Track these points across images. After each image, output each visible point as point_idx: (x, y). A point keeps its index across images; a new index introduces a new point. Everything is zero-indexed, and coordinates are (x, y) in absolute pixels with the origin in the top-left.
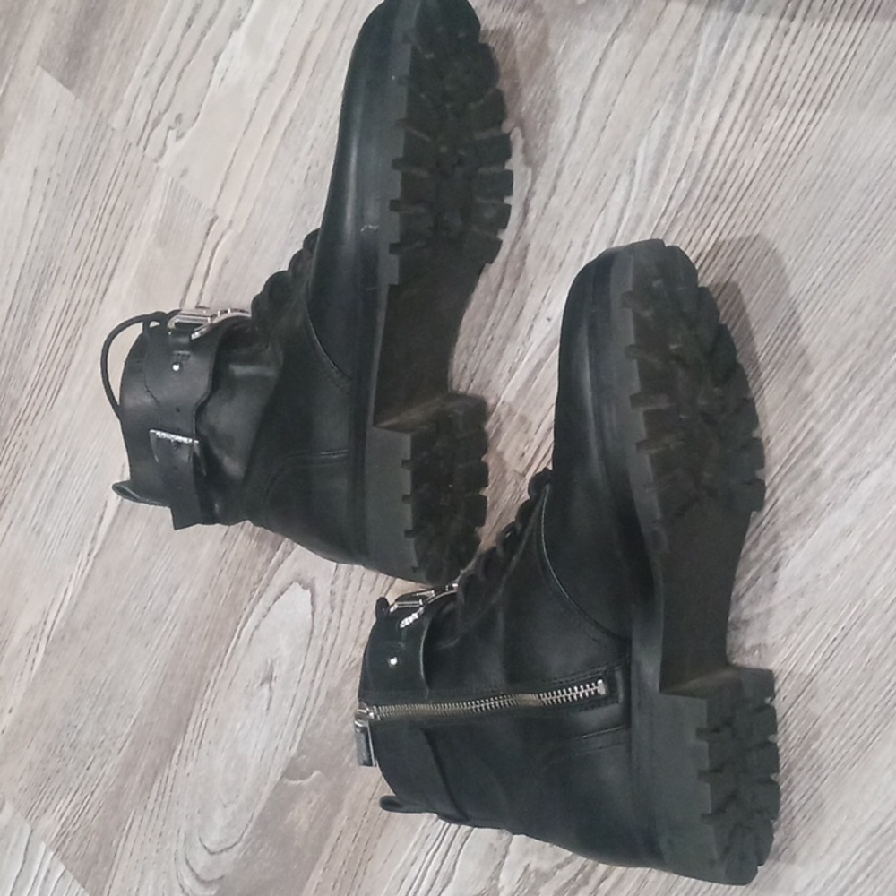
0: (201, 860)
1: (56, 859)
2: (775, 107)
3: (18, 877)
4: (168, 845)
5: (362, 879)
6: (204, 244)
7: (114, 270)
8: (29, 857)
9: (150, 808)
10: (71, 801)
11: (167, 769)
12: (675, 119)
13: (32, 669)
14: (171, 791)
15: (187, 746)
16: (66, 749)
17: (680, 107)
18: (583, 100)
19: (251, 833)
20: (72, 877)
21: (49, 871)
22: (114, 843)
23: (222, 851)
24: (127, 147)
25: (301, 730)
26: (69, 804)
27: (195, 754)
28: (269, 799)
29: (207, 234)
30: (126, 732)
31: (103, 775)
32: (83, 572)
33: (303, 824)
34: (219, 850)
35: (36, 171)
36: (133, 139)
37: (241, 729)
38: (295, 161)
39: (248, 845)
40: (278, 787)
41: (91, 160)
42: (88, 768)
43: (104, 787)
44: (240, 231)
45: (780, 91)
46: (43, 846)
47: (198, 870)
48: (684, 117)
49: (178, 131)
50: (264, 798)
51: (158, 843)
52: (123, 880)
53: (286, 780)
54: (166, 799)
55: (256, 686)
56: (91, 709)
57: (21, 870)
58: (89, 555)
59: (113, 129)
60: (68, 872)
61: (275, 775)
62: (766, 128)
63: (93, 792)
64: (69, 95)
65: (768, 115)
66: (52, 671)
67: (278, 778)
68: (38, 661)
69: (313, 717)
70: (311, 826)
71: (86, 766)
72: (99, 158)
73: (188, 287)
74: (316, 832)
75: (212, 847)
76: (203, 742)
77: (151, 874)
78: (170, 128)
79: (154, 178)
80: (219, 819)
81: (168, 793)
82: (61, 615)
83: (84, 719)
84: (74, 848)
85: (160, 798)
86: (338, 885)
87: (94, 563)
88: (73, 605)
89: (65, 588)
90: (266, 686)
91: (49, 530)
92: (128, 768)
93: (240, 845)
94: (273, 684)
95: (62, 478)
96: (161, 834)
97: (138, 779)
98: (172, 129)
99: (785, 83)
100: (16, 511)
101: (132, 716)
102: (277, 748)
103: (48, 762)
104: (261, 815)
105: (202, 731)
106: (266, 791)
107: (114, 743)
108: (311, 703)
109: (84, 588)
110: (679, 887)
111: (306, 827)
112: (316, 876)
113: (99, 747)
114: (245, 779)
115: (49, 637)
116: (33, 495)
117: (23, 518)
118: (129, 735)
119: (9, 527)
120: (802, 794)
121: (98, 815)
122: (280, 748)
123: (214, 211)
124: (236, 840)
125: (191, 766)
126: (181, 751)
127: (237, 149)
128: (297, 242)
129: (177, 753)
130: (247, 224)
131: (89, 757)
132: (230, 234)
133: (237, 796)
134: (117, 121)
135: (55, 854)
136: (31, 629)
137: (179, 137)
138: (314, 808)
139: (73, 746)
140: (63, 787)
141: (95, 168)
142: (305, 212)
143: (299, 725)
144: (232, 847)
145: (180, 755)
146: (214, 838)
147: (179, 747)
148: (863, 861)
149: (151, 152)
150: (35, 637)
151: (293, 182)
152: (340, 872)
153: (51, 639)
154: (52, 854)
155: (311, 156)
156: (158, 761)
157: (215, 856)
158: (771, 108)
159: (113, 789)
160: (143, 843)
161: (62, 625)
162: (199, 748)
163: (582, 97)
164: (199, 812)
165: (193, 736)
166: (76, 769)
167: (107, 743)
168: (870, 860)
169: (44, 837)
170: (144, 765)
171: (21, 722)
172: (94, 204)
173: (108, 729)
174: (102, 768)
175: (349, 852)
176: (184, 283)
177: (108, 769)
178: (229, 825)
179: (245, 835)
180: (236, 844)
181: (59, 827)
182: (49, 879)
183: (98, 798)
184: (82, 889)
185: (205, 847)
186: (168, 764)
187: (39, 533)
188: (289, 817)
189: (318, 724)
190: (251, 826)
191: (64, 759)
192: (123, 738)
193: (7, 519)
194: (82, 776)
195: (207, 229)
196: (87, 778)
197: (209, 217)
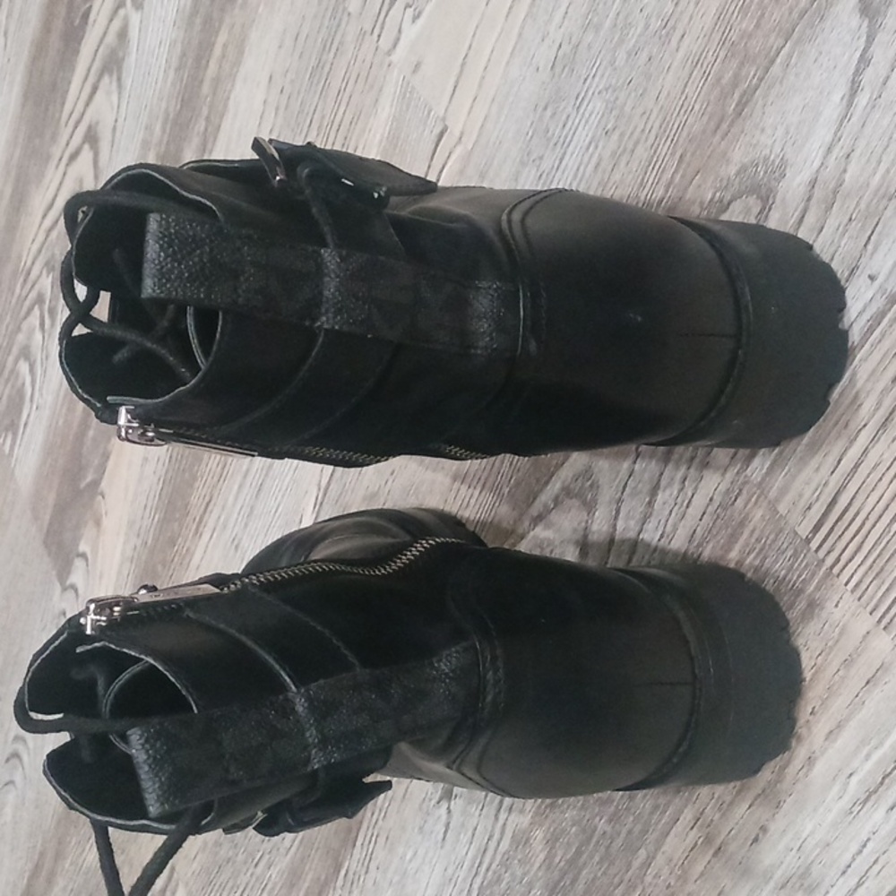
6: (429, 167)
15: (354, 865)
24: (361, 36)
25: (478, 880)
27: (362, 879)
29: (434, 154)
31: (270, 877)
35: (271, 77)
36: (368, 27)
37: (411, 861)
38: (544, 38)
41: (324, 57)
42: (256, 865)
44: (470, 148)
49: (415, 10)
55: (433, 802)
59: (349, 14)
69: (494, 866)
71: (255, 862)
72: (332, 54)
76: (371, 865)
78: (407, 6)
79: (385, 77)
90: (444, 805)
91: (246, 545)
92: (293, 878)
94: (453, 802)
95: (263, 481)
98: (411, 7)
100: (219, 518)
105: (370, 850)
108: (493, 844)
116: (236, 498)
117: (225, 527)
119: (211, 537)
123: (444, 119)
126: (347, 871)
127: (477, 26)
128: (534, 161)
129: (343, 872)
130: (479, 135)
131: (259, 851)
132: (458, 151)
137: (416, 18)
140: (230, 884)
141: (328, 66)
142: (549, 112)
143: (476, 874)
145: (346, 875)
147: (347, 864)
149: (385, 43)
151: (538, 70)
155: (562, 30)
156: (323, 877)
162: (367, 872)
165: (361, 854)
166: (245, 863)
170: (310, 877)
172: (323, 117)
174: (269, 869)
177: (274, 872)
186: (332, 885)
187: (237, 547)
189: (499, 880)
193: (211, 524)
194: (249, 874)
195: (434, 146)
196: (254, 879)
197: (437, 131)
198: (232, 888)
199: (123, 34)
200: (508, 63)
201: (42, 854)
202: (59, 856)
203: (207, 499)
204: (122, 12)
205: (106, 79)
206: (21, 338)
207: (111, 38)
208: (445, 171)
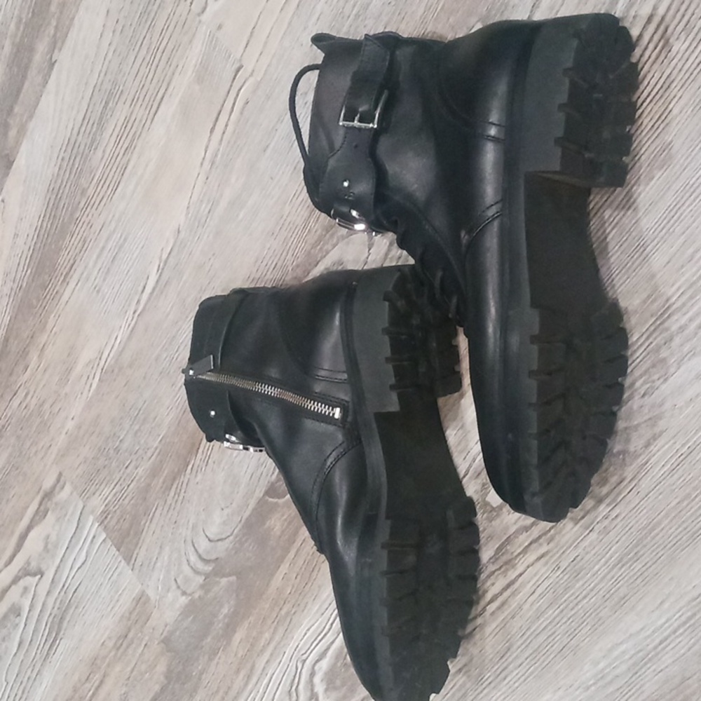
0: (203, 545)
1: (100, 529)
2: (683, 33)
3: (72, 537)
4: (181, 530)
5: (317, 575)
6: (231, 86)
7: (162, 99)
8: (81, 525)
9: (169, 502)
10: (113, 489)
11: (182, 477)
13: (89, 391)
14: (185, 492)
15: (198, 462)
16: (111, 451)
18: (533, 7)
19: (240, 530)
20: (111, 543)
21: (94, 537)
22: (142, 523)
23: (218, 540)
26: (111, 491)
27: (203, 469)
28: (254, 509)
29: (234, 79)
30: (155, 446)
31: (137, 473)
32: (129, 325)
33: (277, 530)
34: (216, 539)
35: (108, 12)
37: (236, 457)
38: (305, 28)
39: (238, 539)
40: (261, 502)
41: (149, 8)
42: (127, 467)
43: (137, 482)
44: (259, 79)
45: (689, 21)
46: (91, 518)
47: (200, 551)
50: (250, 508)
51: (173, 528)
52: (147, 550)
53: (267, 498)
54: (181, 498)
56: (131, 425)
57: (75, 533)
58: (134, 313)
60: (108, 539)
61: (259, 493)
62: (675, 49)
63: (128, 486)
65: (678, 39)
66: (103, 395)
67: (262, 495)
68: (94, 386)
70: (283, 532)
71: (126, 466)
72: (155, 7)
73: (217, 119)
74: (287, 537)
75: (211, 537)
76: (210, 461)
77: (167, 549)
79: (197, 28)
80: (217, 518)
81: (182, 494)
82: (111, 355)
83: (125, 432)
84: (113, 522)
85: (177, 496)
86: (299, 577)
87: (137, 320)
88: (120, 349)
89: (116, 335)
91: (106, 291)
92: (154, 472)
93: (231, 538)
95: (117, 253)
96: (176, 522)
97: (161, 480)
99: (693, 14)
100: (82, 274)
101: (159, 435)
102: (262, 474)
103: (98, 459)
104: (247, 519)
105: (208, 454)
106: (252, 503)
107: (146, 452)
109: (129, 338)
110: (546, 616)
111: (278, 533)
112: (284, 568)
113: (135, 453)
114: (238, 493)
115: (102, 369)
116: (96, 262)
117: (87, 279)
118: (156, 448)
119: (77, 284)
120: (644, 564)
121: (132, 502)
122: (264, 474)
123: (240, 60)
124: (229, 534)
125: (199, 476)
126: (193, 466)
127: (261, 13)
129: (190, 467)
130: (265, 74)
131: (128, 460)
132: (251, 80)
133: (231, 504)
135: (99, 525)
136: (89, 362)
138: (286, 520)
139: (117, 450)
140: (108, 478)
141: (153, 14)
144: (225, 539)
145: (192, 468)
146: (213, 531)
147: (193, 462)
148: (683, 619)
149: (196, 8)
150: (92, 368)
151: (302, 45)
152: (301, 568)
153: (104, 371)
154: (97, 525)
156: (176, 470)
157: (213, 544)
158: (681, 33)
159: (143, 485)
160: (162, 526)
161: (113, 362)
162: (206, 465)
163: (532, 5)
164: (204, 510)
165: (202, 457)
166: (118, 467)
167: (140, 452)
168: (690, 618)
169: (92, 512)
170: (166, 472)
171: (80, 428)
172: (151, 44)
173: (142, 441)
174: (137, 468)
175: (308, 554)
176: (215, 115)
177: (140, 470)
178: (224, 523)
179: (235, 532)
180: (229, 536)
181: (103, 506)
182: (94, 542)
183: (132, 490)
184: (117, 553)
185: (207, 536)
186: (183, 473)
187: (98, 292)
188: (268, 524)
190: (240, 526)
191: (110, 459)
192: (153, 450)
193: (76, 277)
194: (122, 472)
195: (234, 74)
196: (125, 475)
197: (237, 66)
198: (109, 481)
200: (282, 38)
203: (71, 262)
208: (242, 91)
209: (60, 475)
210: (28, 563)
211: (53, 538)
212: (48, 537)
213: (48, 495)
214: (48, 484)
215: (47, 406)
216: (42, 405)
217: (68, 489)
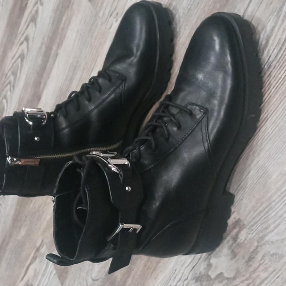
0: (90, 281)
4: (82, 273)
12: (276, 23)
17: (279, 17)
19: (104, 276)
20: (57, 276)
21: (51, 272)
23: (96, 280)
24: (102, 24)
35: (78, 31)
36: (104, 21)
39: (103, 281)
41: (92, 28)
47: (88, 284)
48: (280, 22)
49: (116, 19)
52: (69, 281)
57: (45, 269)
59: (99, 17)
60: (56, 274)
64: (89, 4)
70: (121, 279)
72: (94, 27)
74: (122, 282)
75: (94, 278)
77: (76, 282)
78: (114, 18)
79: (108, 35)
80: (96, 268)
93: (101, 280)
111: (119, 280)
124: (100, 277)
134: (100, 15)
137: (116, 21)
141: (93, 31)
144: (98, 280)
146: (94, 275)
149: (108, 26)
157: (94, 281)
179: (102, 277)
182: (51, 274)
184: (59, 281)
188: (115, 274)
190: (104, 274)
199: (37, 12)
201: (5, 236)
202: (10, 236)
204: (37, 6)
205: (31, 24)
206: (4, 93)
207: (33, 12)
209: (43, 241)
210: (28, 281)
211: (38, 270)
212: (36, 270)
213: (38, 250)
214: (38, 244)
215: (41, 208)
216: (39, 207)
217: (45, 247)
